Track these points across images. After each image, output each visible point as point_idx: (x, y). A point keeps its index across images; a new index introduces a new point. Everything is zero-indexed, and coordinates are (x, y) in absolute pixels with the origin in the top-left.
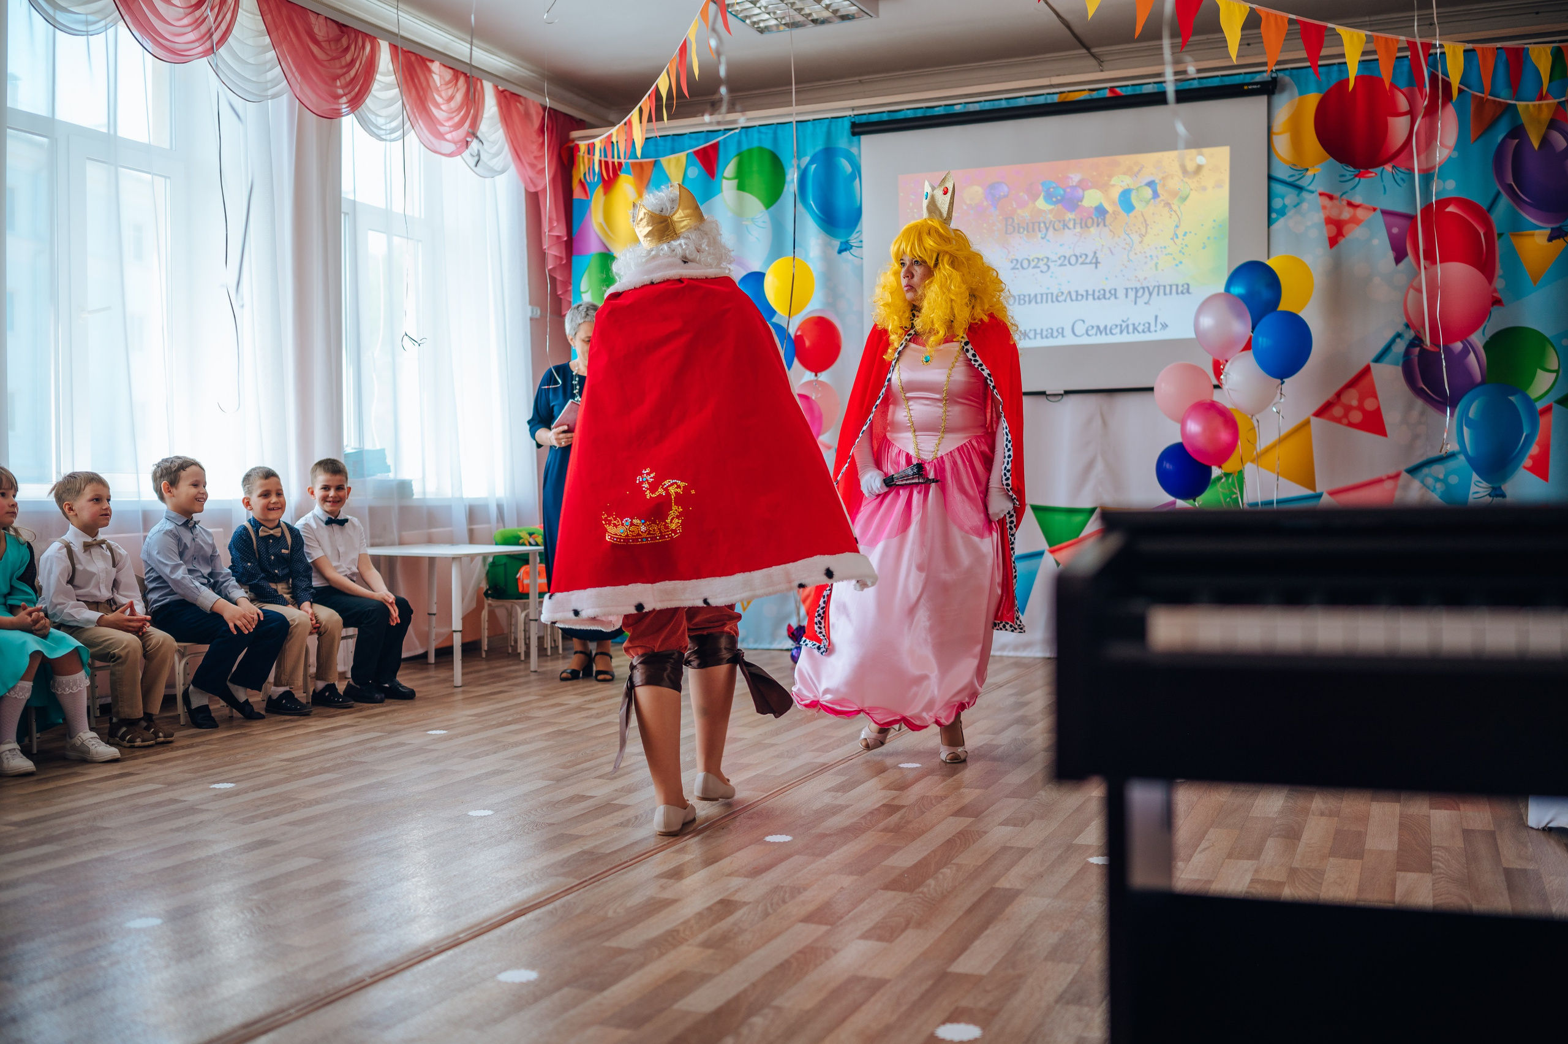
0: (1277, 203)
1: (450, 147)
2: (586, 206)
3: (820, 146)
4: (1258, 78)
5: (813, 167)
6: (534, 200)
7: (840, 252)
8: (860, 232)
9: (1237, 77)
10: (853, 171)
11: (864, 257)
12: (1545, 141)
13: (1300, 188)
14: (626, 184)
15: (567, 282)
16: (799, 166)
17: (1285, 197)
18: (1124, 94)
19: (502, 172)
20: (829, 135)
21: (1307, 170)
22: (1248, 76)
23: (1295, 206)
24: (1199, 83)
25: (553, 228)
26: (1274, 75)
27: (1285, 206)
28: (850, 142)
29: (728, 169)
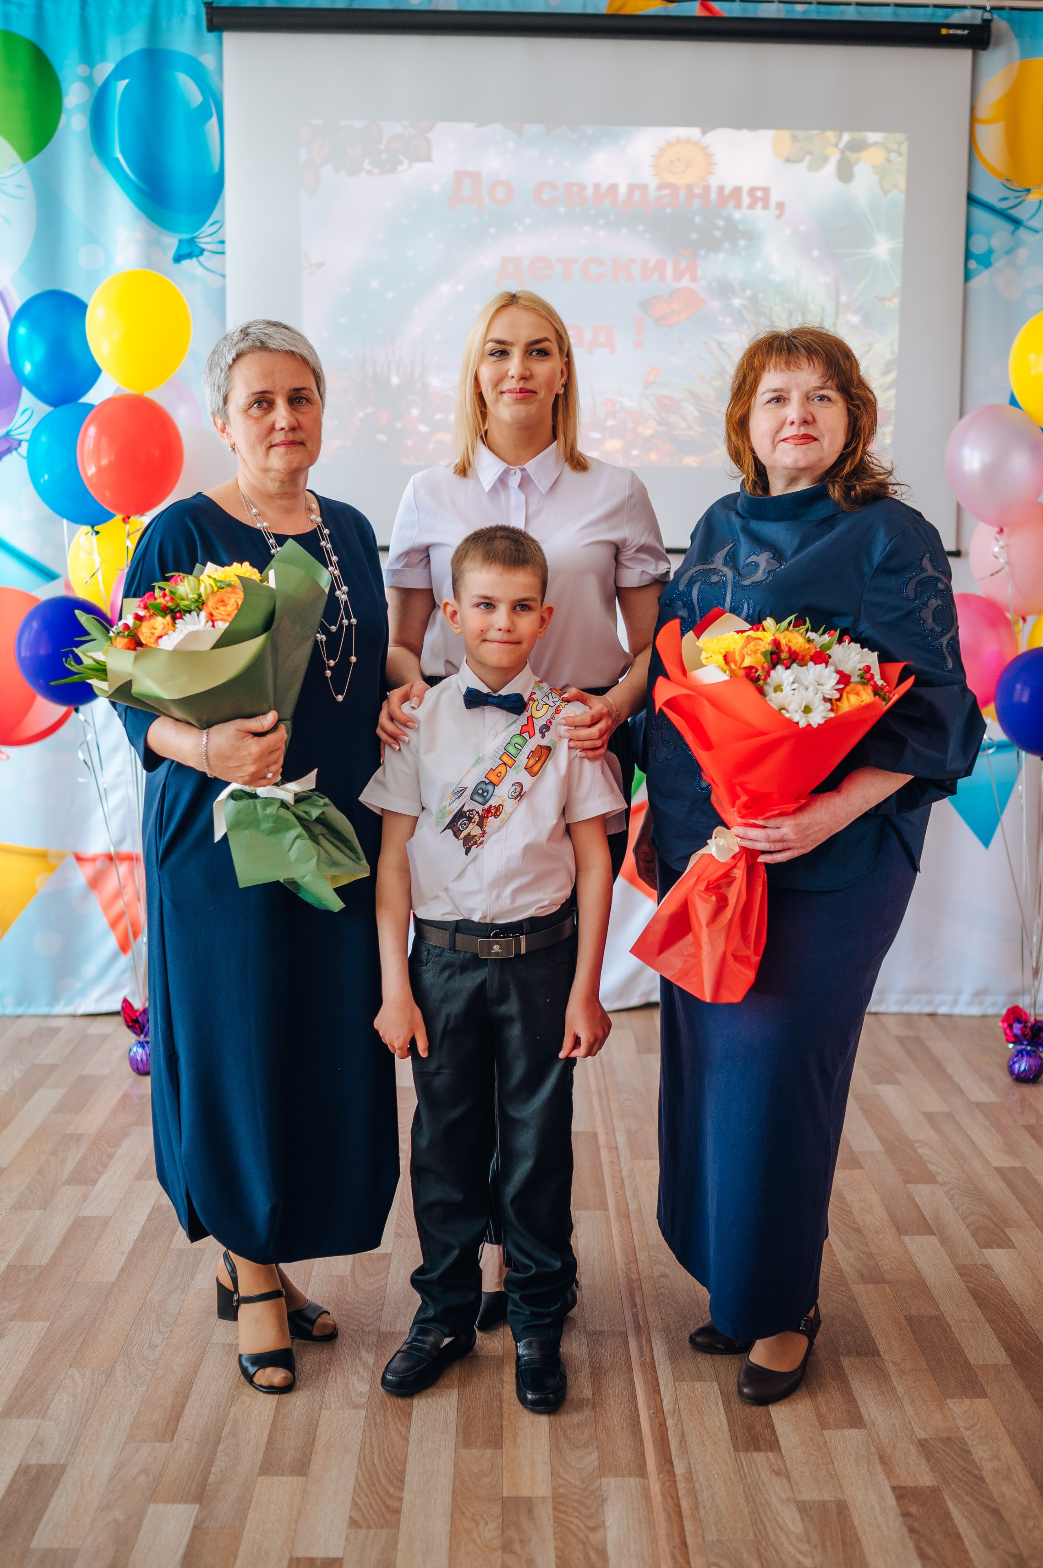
0: (979, 245)
3: (136, 41)
4: (956, 17)
5: (122, 85)
7: (178, 259)
8: (220, 224)
9: (921, 10)
10: (205, 104)
11: (229, 273)
13: (1016, 222)
16: (88, 80)
17: (993, 235)
18: (726, 14)
20: (154, 23)
21: (1029, 190)
22: (940, 12)
23: (1007, 253)
24: (859, 13)
26: (987, 16)
27: (990, 251)
28: (199, 42)
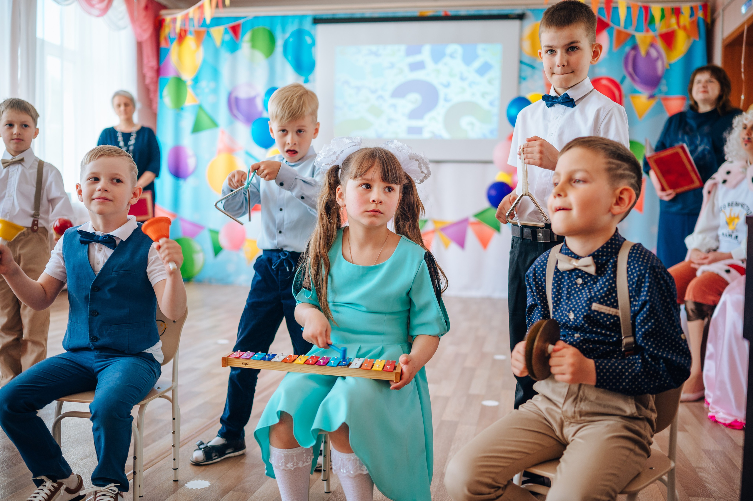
1: (97, 12)
2: (168, 51)
3: (295, 28)
4: (516, 12)
5: (291, 39)
6: (140, 45)
8: (314, 75)
10: (312, 43)
12: (648, 54)
13: (534, 68)
14: (190, 41)
15: (156, 91)
16: (283, 39)
17: (527, 71)
18: (451, 14)
19: (125, 28)
20: (301, 23)
22: (511, 11)
23: (531, 76)
24: (488, 12)
25: (150, 62)
26: (524, 11)
27: (527, 76)
28: (311, 27)
29: (246, 38)
